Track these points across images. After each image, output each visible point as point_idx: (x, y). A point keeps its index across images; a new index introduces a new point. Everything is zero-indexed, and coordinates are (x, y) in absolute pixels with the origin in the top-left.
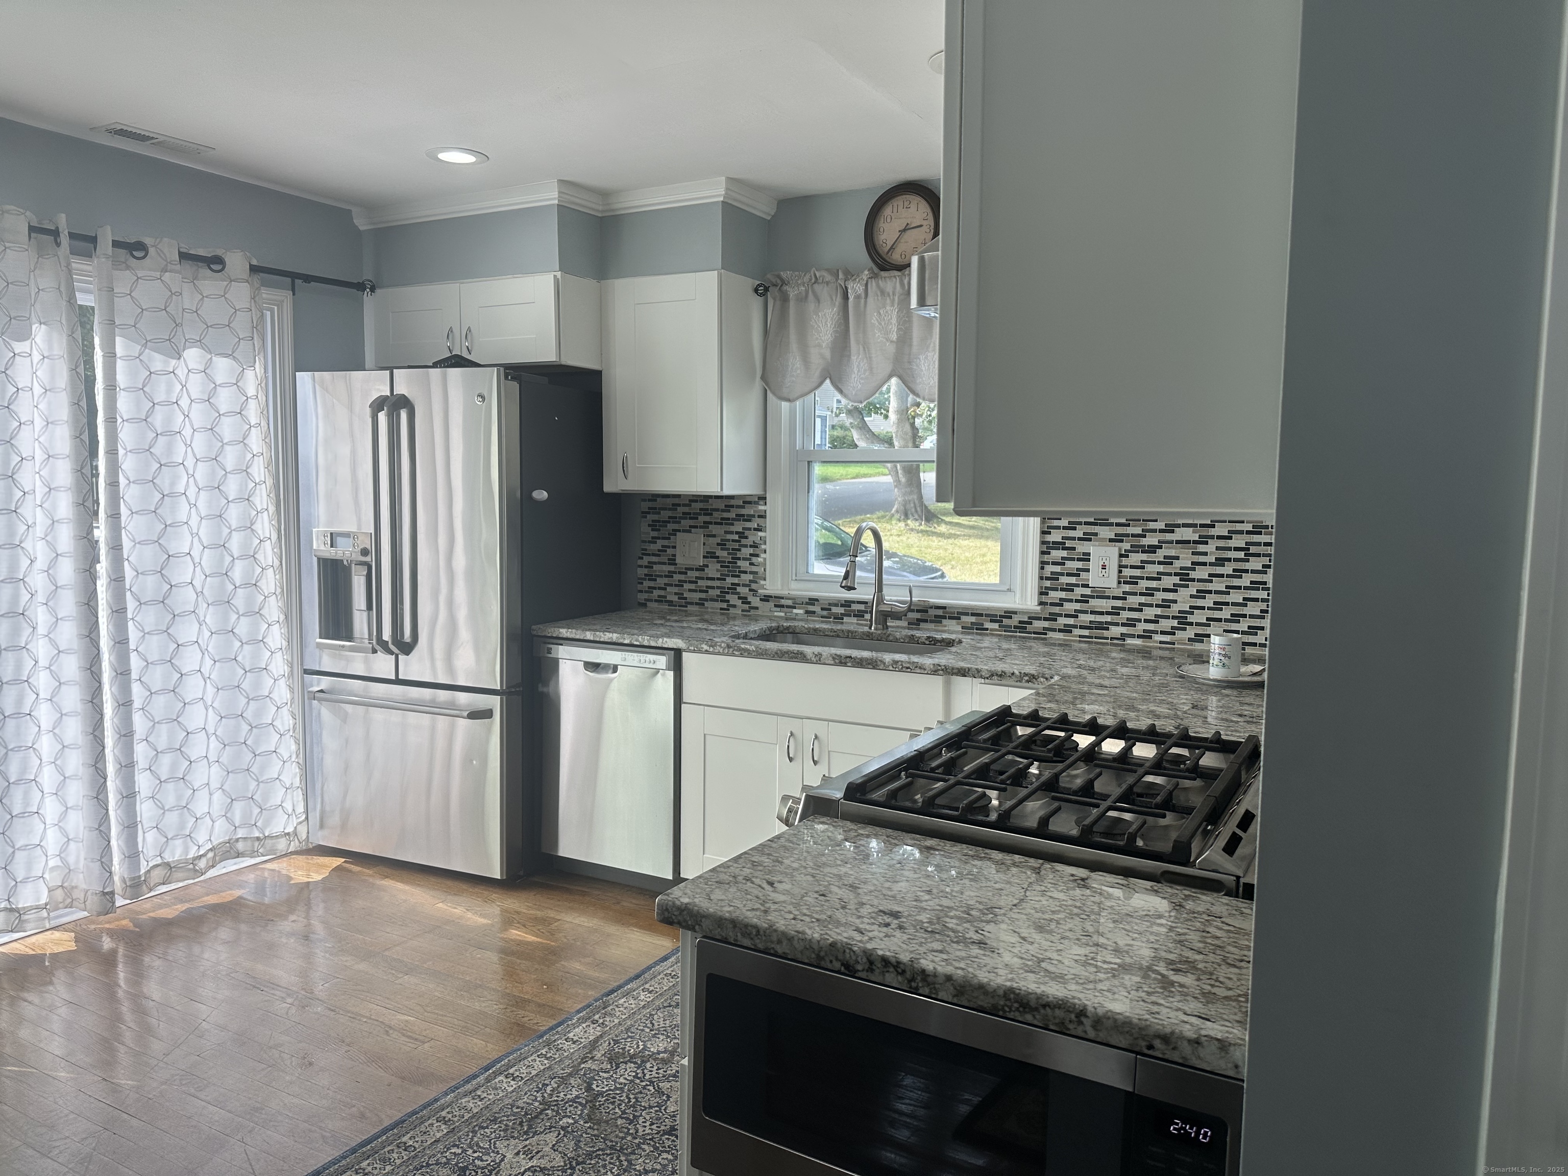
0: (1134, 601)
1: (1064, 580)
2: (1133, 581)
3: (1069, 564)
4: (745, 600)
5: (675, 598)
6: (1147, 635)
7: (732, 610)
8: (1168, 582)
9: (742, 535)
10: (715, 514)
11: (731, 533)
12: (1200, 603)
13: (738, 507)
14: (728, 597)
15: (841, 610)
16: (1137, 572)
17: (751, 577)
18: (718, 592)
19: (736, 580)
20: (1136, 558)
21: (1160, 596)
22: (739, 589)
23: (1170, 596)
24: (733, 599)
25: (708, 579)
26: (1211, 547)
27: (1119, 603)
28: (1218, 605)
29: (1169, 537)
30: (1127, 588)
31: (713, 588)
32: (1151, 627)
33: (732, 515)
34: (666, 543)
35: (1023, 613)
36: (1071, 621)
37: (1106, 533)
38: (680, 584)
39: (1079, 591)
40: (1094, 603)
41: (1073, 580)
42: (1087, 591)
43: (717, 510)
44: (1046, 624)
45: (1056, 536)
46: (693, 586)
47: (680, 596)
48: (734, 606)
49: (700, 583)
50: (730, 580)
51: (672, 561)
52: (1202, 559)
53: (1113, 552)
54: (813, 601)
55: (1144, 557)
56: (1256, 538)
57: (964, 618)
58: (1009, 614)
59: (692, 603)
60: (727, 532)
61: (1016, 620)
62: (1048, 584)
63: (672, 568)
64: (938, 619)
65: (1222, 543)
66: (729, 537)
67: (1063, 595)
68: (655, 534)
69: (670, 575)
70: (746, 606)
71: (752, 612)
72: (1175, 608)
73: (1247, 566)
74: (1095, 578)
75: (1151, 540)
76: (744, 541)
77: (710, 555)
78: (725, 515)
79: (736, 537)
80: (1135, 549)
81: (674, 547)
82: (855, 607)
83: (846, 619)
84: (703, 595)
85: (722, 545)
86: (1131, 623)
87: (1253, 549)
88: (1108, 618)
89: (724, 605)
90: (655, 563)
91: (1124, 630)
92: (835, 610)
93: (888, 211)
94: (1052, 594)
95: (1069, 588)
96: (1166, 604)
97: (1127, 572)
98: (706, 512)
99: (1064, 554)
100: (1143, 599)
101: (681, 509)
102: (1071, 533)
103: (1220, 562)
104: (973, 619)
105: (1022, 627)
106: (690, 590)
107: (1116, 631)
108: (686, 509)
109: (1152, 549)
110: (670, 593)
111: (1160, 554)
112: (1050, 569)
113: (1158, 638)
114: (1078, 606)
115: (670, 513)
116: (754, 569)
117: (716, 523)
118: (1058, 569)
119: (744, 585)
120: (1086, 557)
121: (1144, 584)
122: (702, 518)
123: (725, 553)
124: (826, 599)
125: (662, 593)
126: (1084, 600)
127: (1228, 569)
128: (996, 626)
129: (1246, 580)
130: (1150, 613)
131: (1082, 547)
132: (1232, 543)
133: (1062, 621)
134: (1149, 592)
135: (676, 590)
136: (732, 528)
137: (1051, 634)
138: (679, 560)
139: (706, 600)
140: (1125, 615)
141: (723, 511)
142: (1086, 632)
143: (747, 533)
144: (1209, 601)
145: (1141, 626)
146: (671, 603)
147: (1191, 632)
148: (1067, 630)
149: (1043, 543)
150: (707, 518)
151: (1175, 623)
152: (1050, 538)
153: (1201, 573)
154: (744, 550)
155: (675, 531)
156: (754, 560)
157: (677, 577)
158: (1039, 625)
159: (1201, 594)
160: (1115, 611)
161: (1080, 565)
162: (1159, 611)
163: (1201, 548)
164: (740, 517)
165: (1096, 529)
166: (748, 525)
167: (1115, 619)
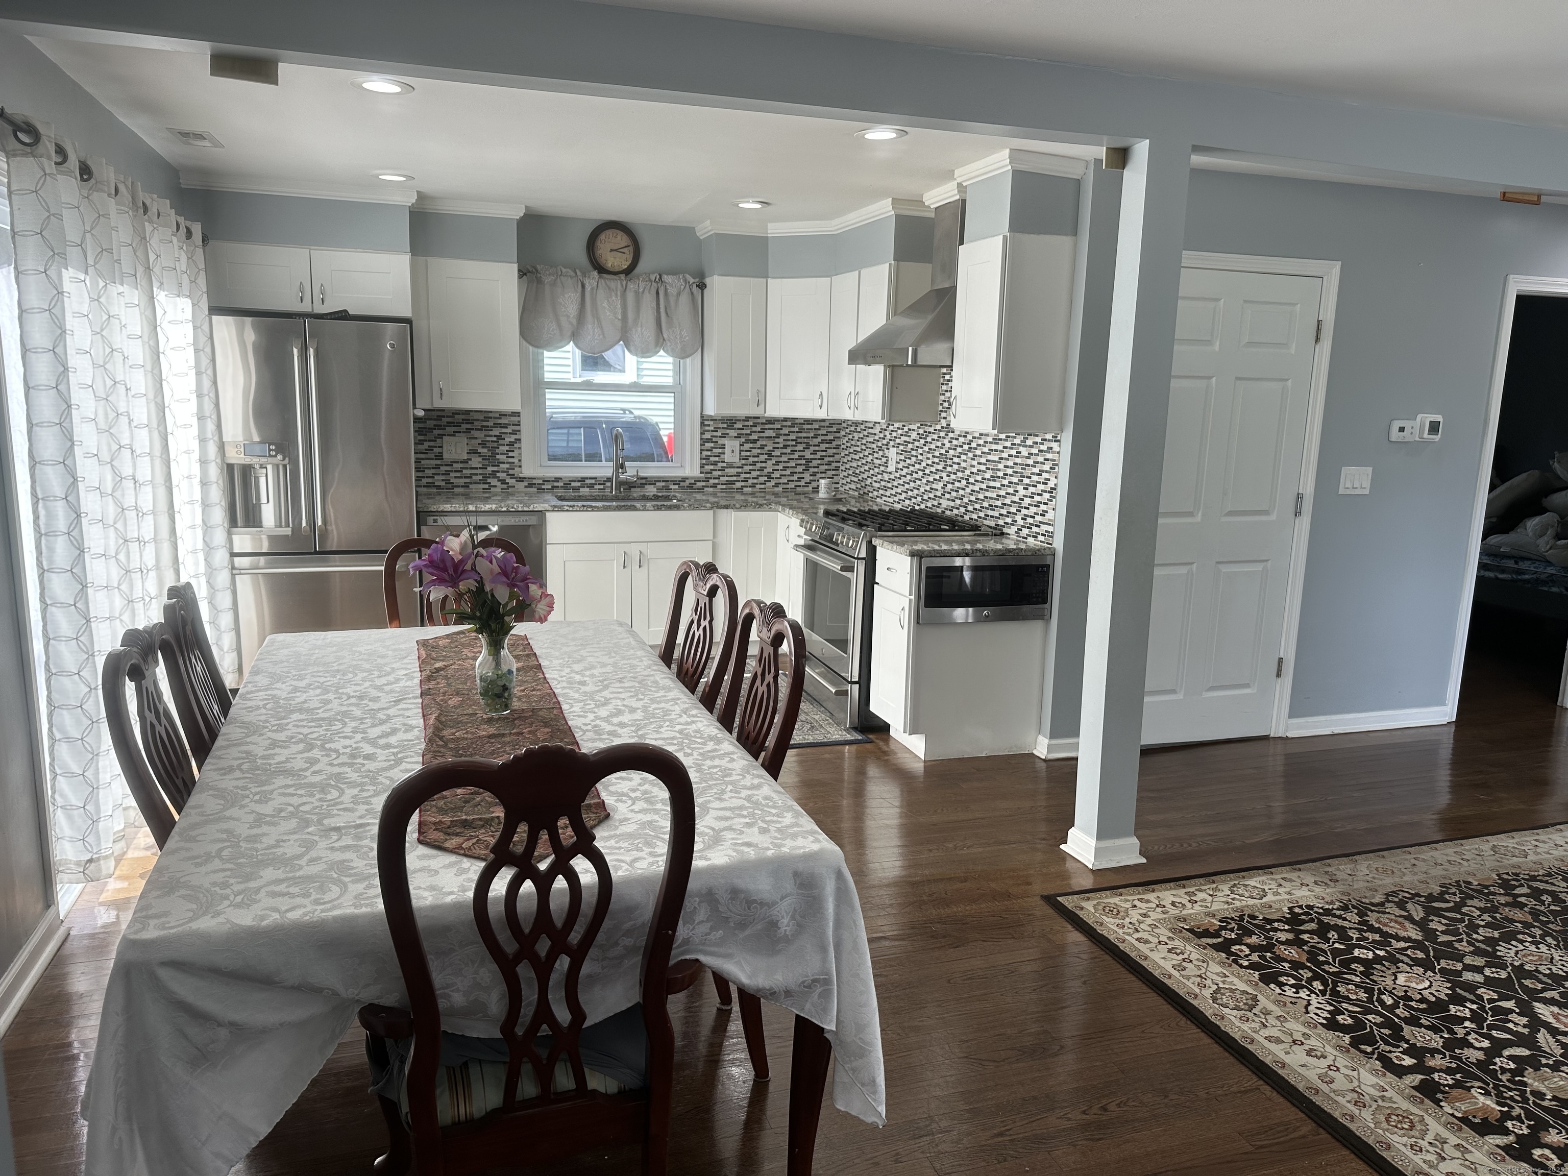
0: (747, 468)
1: (712, 459)
2: (746, 458)
3: (714, 450)
4: (503, 482)
5: (443, 484)
6: (753, 486)
7: (493, 489)
8: (763, 458)
9: (499, 437)
10: (476, 423)
11: (491, 436)
12: (776, 467)
13: (495, 418)
14: (489, 480)
15: (579, 484)
16: (748, 454)
17: (507, 466)
18: (481, 477)
19: (495, 469)
20: (747, 446)
21: (759, 465)
22: (498, 475)
23: (764, 465)
24: (494, 482)
25: (471, 468)
26: (781, 440)
27: (740, 470)
28: (785, 468)
29: (762, 435)
30: (743, 462)
31: (476, 474)
32: (755, 481)
33: (491, 424)
34: (432, 444)
35: (692, 478)
36: (716, 481)
37: (733, 433)
38: (447, 473)
39: (720, 465)
40: (727, 470)
41: (717, 459)
42: (724, 465)
43: (478, 420)
44: (704, 484)
45: (707, 436)
46: (458, 474)
47: (448, 482)
48: (495, 486)
49: (465, 471)
50: (490, 469)
51: (440, 456)
52: (776, 446)
53: (736, 443)
54: (557, 479)
55: (751, 445)
56: (800, 435)
57: (658, 484)
58: (684, 479)
59: (458, 486)
60: (486, 436)
61: (688, 482)
62: (704, 461)
63: (439, 462)
64: (642, 486)
65: (786, 437)
66: (488, 439)
67: (712, 467)
68: (422, 438)
69: (437, 467)
70: (505, 486)
71: (510, 490)
72: (766, 471)
73: (796, 448)
74: (728, 457)
75: (754, 437)
76: (501, 442)
77: (474, 452)
78: (485, 424)
79: (495, 439)
80: (747, 441)
81: (441, 447)
82: (588, 481)
83: (581, 489)
84: (468, 480)
85: (483, 444)
86: (746, 480)
87: (799, 440)
88: (735, 478)
89: (486, 486)
90: (423, 459)
91: (743, 484)
92: (573, 484)
93: (603, 236)
94: (706, 467)
95: (715, 463)
96: (762, 469)
97: (744, 454)
98: (468, 421)
99: (712, 445)
100: (751, 467)
101: (445, 420)
102: (715, 434)
103: (785, 447)
104: (663, 484)
105: (691, 486)
106: (456, 477)
107: (739, 485)
108: (449, 420)
109: (755, 441)
110: (438, 480)
111: (759, 444)
112: (705, 453)
113: (758, 486)
114: (720, 473)
115: (435, 423)
116: (511, 460)
117: (477, 430)
118: (709, 453)
119: (503, 472)
120: (723, 446)
121: (751, 459)
122: (464, 426)
123: (485, 450)
124: (566, 477)
125: (430, 480)
126: (723, 469)
127: (788, 450)
128: (676, 487)
129: (796, 456)
130: (754, 474)
131: (721, 441)
132: (790, 438)
133: (712, 481)
134: (754, 464)
135: (443, 477)
136: (491, 433)
137: (706, 489)
138: (445, 456)
139: (471, 483)
140: (743, 476)
141: (482, 421)
142: (724, 487)
143: (503, 436)
144: (780, 467)
145: (751, 481)
146: (439, 487)
147: (773, 483)
148: (714, 486)
149: (701, 439)
150: (469, 426)
151: (766, 478)
152: (705, 437)
153: (777, 453)
154: (501, 448)
155: (441, 436)
156: (510, 454)
157: (443, 468)
158: (699, 484)
159: (777, 463)
160: (738, 475)
161: (720, 451)
162: (758, 473)
163: (777, 440)
164: (496, 425)
165: (728, 431)
166: (504, 430)
167: (738, 478)
